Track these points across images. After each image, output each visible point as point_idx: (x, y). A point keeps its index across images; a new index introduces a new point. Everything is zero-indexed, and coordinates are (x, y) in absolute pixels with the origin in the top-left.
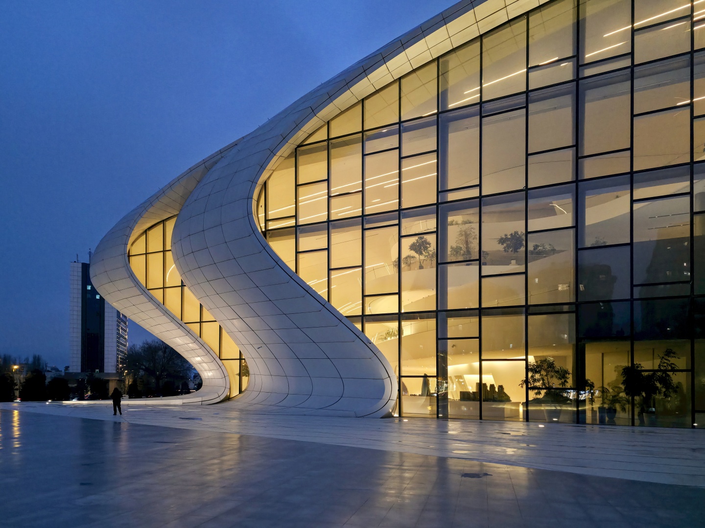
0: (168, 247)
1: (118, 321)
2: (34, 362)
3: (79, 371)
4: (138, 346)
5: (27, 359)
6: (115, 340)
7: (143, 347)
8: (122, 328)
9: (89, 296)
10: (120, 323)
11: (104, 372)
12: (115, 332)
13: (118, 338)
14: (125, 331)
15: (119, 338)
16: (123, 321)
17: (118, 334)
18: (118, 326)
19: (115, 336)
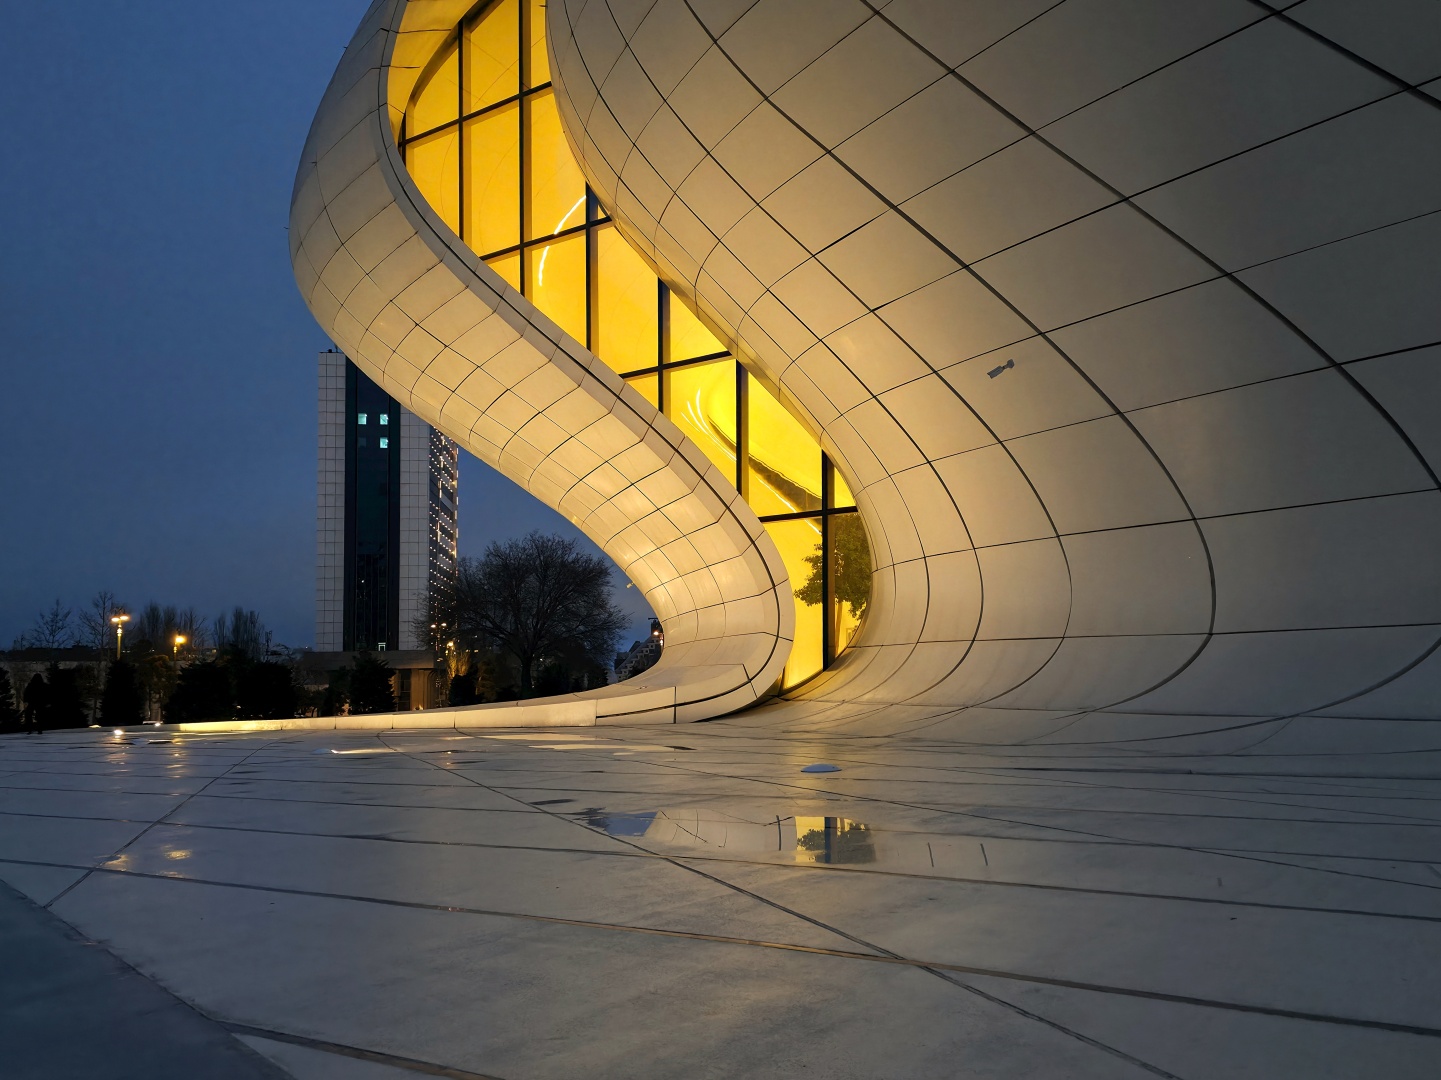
0: (540, 74)
1: (432, 509)
2: (236, 630)
3: (339, 648)
4: (475, 564)
5: (221, 622)
6: (425, 560)
7: (485, 564)
8: (443, 529)
9: (362, 442)
10: (437, 513)
11: (397, 648)
12: (425, 537)
13: (431, 554)
14: (451, 537)
15: (434, 555)
16: (445, 509)
17: (434, 543)
18: (433, 521)
19: (425, 548)
